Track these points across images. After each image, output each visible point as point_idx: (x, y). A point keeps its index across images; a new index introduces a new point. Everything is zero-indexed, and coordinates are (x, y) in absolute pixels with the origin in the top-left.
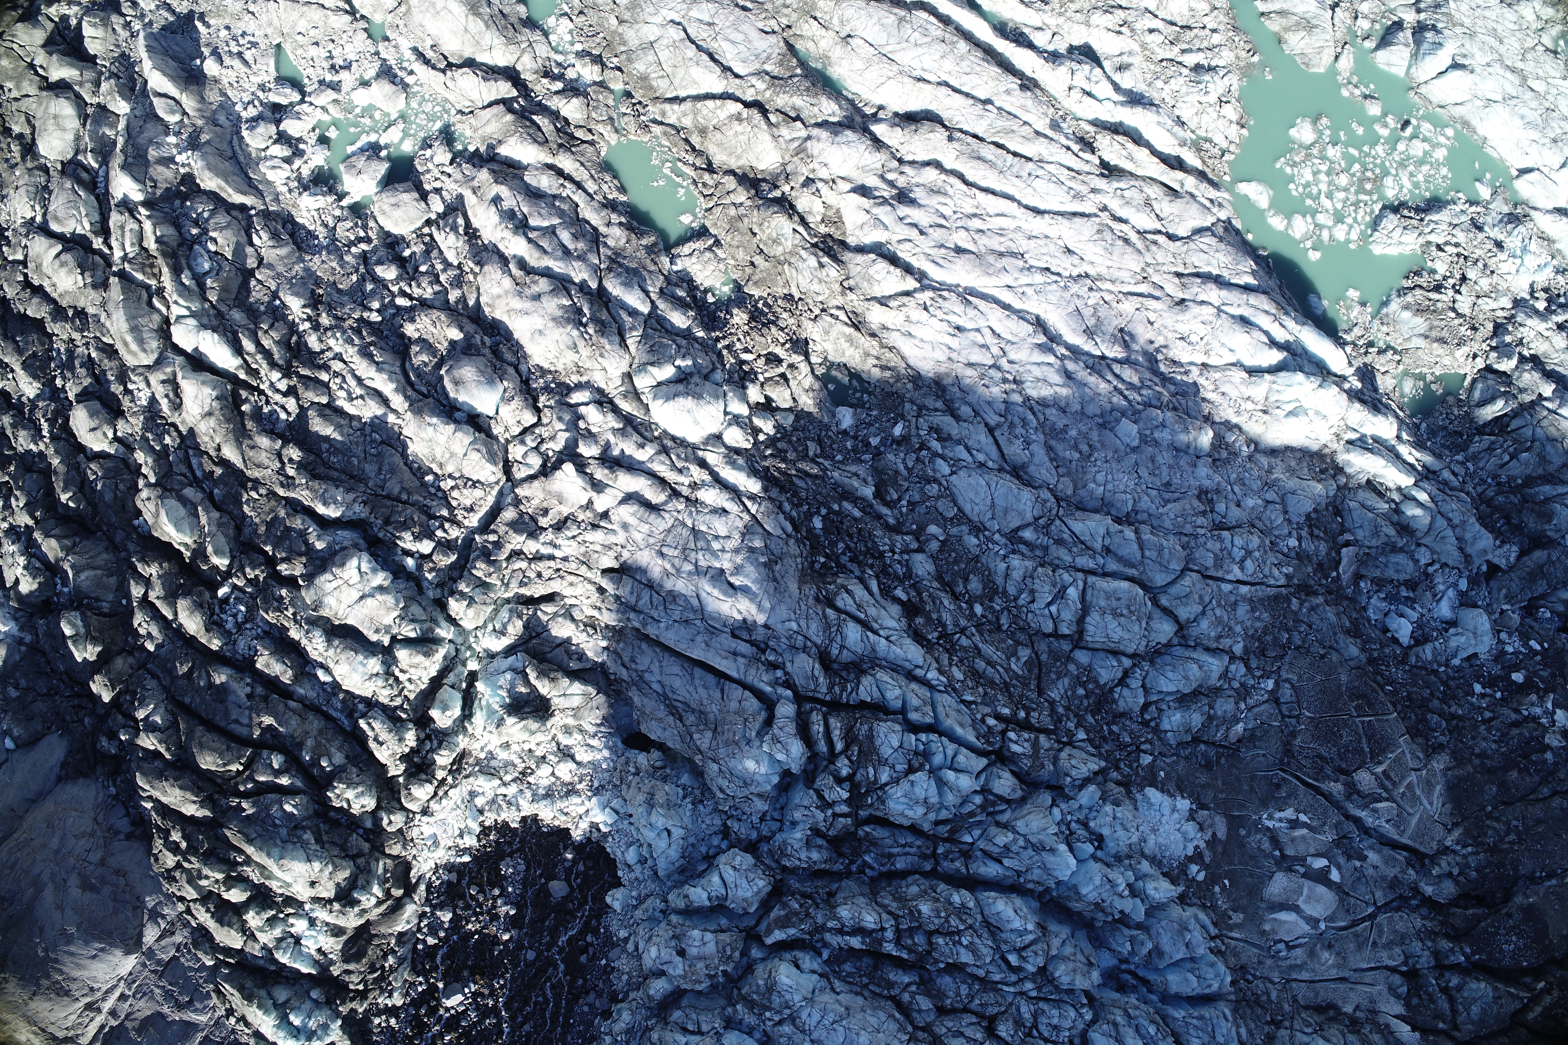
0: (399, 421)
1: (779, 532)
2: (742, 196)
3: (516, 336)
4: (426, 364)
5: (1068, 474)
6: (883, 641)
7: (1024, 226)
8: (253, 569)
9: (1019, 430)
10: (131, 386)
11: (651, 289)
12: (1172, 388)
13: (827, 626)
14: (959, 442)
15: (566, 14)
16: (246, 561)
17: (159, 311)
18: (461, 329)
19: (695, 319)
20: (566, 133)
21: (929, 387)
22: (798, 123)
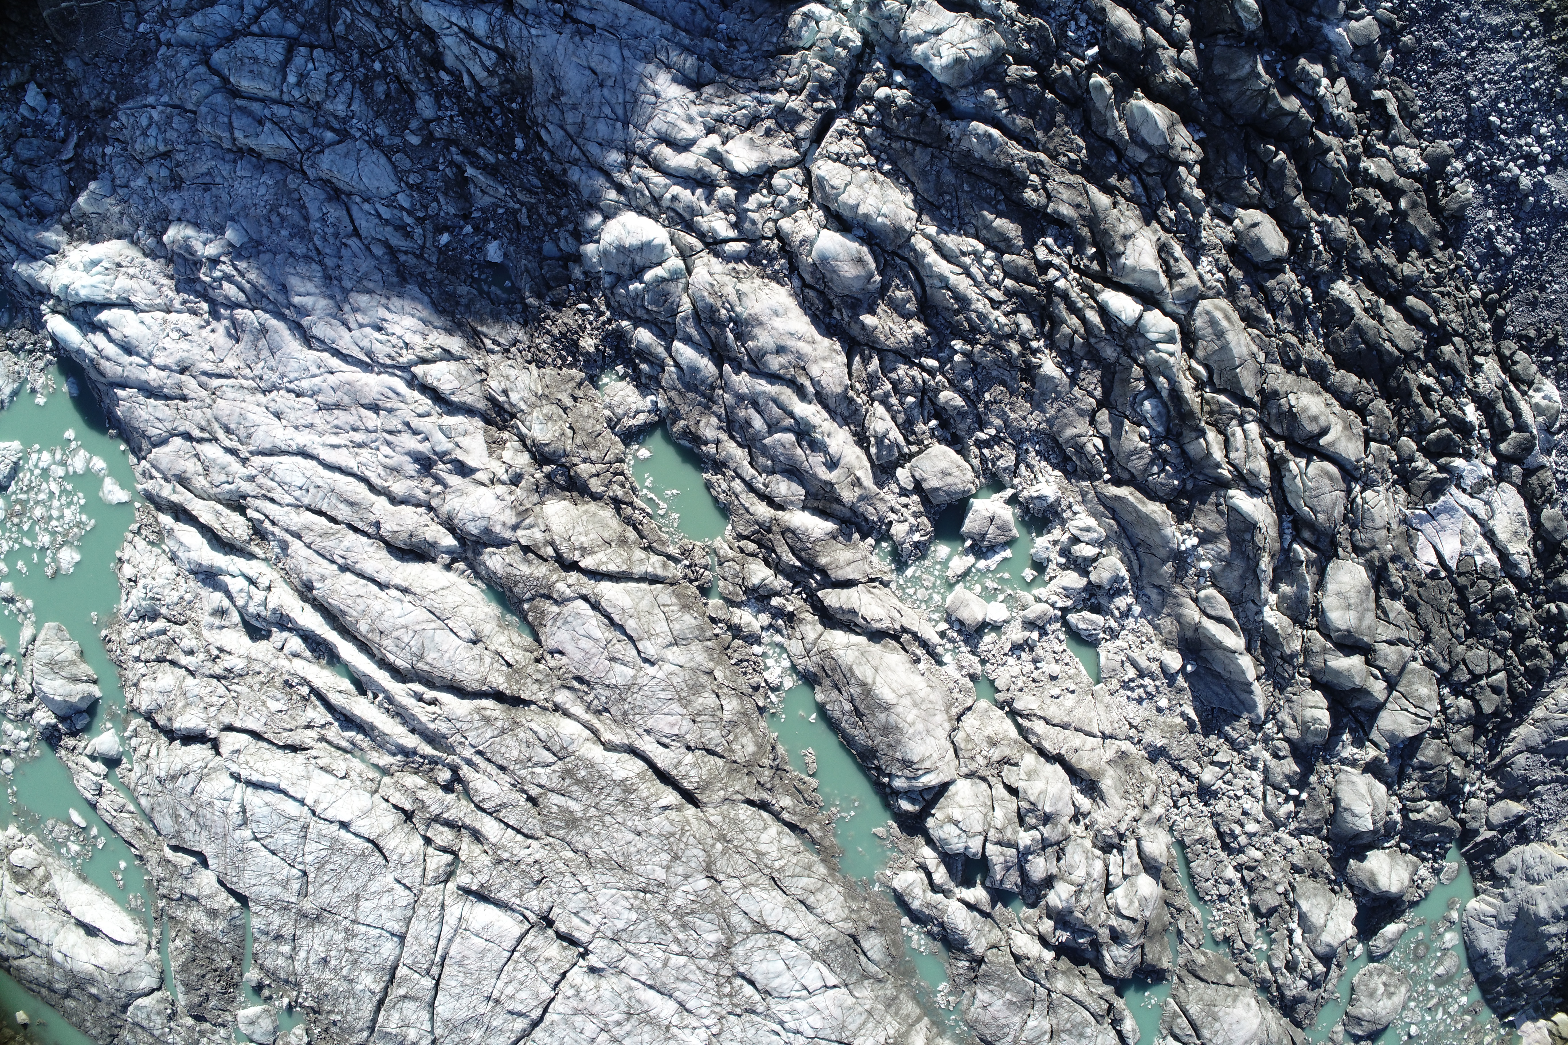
0: (921, 227)
1: (551, 128)
2: (584, 469)
3: (807, 319)
4: (898, 288)
5: (290, 192)
6: (454, 20)
7: (316, 438)
8: (1063, 74)
9: (330, 231)
10: (1220, 275)
11: (673, 369)
12: (198, 287)
13: (503, 32)
14: (387, 222)
15: (774, 689)
16: (1073, 84)
17: (1199, 362)
18: (863, 326)
19: (631, 341)
20: (766, 548)
21: (411, 275)
22: (524, 542)
